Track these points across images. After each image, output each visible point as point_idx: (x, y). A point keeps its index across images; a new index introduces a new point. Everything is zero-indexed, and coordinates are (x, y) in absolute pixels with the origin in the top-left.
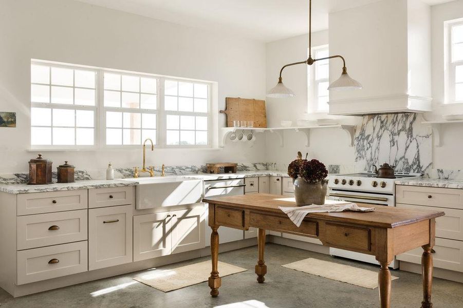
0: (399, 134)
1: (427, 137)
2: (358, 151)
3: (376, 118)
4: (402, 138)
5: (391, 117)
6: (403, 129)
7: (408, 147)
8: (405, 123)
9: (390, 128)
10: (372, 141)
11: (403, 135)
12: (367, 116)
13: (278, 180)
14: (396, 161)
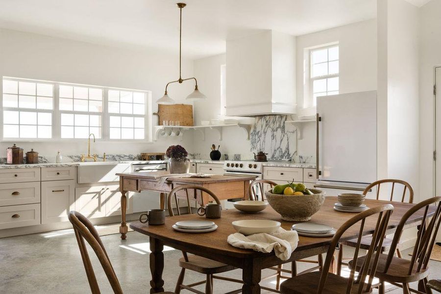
0: (277, 130)
1: (293, 132)
2: (252, 143)
3: (263, 119)
4: (279, 133)
5: (272, 118)
6: (279, 127)
7: (282, 140)
8: (280, 123)
9: (272, 126)
10: (260, 136)
11: (279, 130)
12: (258, 117)
13: (193, 165)
14: (275, 151)
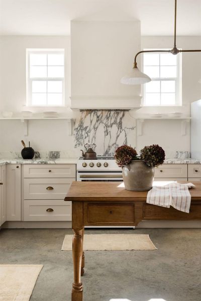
0: (111, 126)
1: (133, 129)
2: (77, 139)
3: (93, 114)
4: (114, 130)
5: (105, 114)
6: (115, 123)
7: (118, 136)
8: (116, 119)
9: (105, 121)
10: (89, 131)
11: (115, 127)
12: (85, 112)
13: (18, 167)
14: (109, 147)
